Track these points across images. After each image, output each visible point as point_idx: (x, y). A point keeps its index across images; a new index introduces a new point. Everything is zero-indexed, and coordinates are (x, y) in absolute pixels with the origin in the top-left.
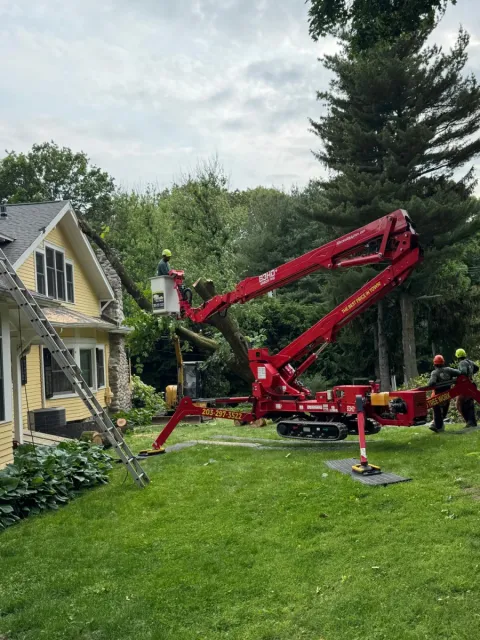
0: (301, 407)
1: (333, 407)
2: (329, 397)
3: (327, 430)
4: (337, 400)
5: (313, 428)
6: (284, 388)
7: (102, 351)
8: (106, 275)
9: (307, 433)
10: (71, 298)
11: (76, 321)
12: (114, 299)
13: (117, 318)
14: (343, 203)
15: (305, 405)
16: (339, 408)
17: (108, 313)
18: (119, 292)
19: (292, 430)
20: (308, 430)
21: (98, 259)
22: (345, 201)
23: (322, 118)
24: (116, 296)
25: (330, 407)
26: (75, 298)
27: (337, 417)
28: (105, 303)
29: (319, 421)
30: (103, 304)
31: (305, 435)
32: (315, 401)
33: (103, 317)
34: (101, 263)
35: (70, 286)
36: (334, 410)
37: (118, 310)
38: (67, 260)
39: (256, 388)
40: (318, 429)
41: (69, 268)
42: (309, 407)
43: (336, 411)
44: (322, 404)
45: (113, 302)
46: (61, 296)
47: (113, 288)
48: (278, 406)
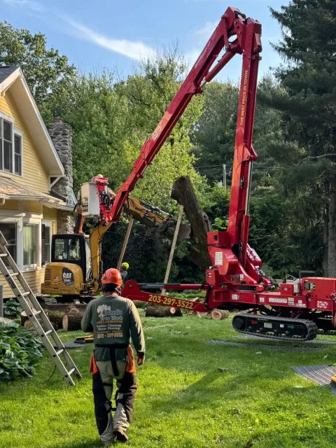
0: (262, 300)
1: (300, 302)
2: (296, 290)
3: (292, 327)
4: (305, 293)
5: (276, 324)
6: (242, 276)
7: (48, 228)
8: (57, 150)
9: (269, 330)
10: (18, 170)
11: (20, 193)
12: (64, 175)
13: (66, 195)
14: (303, 90)
15: (267, 297)
16: (308, 303)
17: (58, 190)
18: (70, 168)
19: (251, 325)
20: (269, 326)
21: (50, 133)
22: (306, 89)
23: (283, 7)
24: (66, 172)
25: (296, 302)
26: (22, 171)
27: (304, 313)
28: (55, 178)
29: (282, 316)
30: (52, 180)
31: (265, 331)
32: (279, 294)
33: (52, 193)
34: (52, 138)
35: (18, 159)
36: (301, 304)
37: (67, 187)
38: (16, 131)
39: (210, 275)
40: (282, 326)
41: (18, 139)
42: (271, 300)
43: (304, 306)
44: (286, 297)
45: (62, 178)
46: (8, 167)
47: (64, 164)
48: (235, 297)
